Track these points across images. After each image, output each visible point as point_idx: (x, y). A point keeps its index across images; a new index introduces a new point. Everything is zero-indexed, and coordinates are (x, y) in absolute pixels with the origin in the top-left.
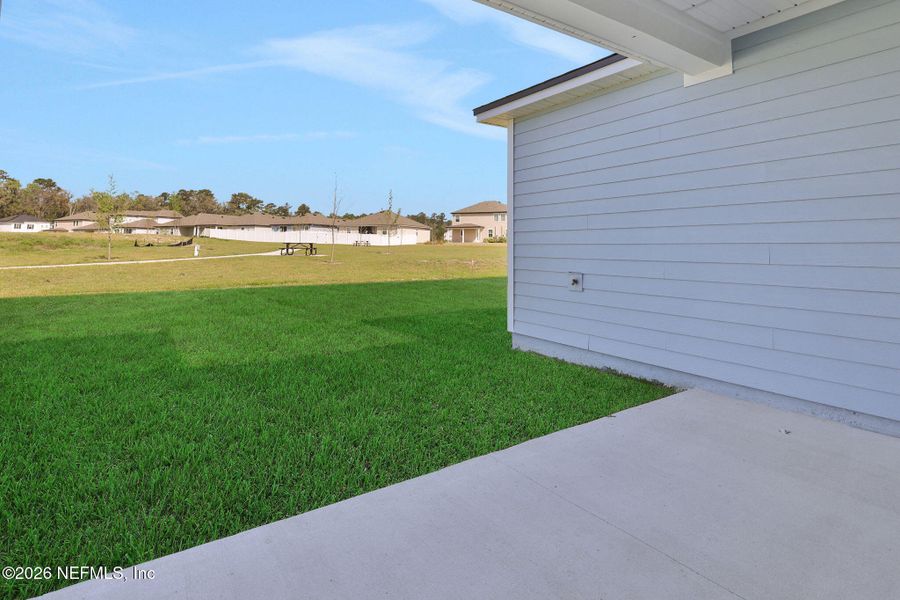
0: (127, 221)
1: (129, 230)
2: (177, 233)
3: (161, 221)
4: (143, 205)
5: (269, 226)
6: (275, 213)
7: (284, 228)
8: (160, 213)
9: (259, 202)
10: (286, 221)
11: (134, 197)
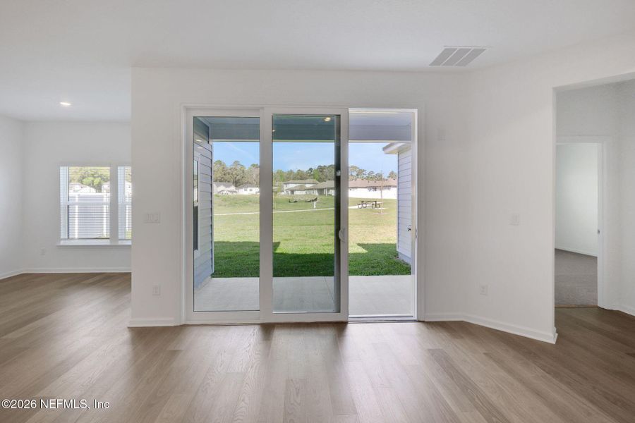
0: (292, 186)
1: (292, 191)
2: (316, 193)
3: (308, 186)
4: (300, 176)
5: (366, 188)
6: (372, 178)
7: (375, 189)
8: (308, 181)
9: (364, 171)
10: (378, 183)
11: (295, 171)
